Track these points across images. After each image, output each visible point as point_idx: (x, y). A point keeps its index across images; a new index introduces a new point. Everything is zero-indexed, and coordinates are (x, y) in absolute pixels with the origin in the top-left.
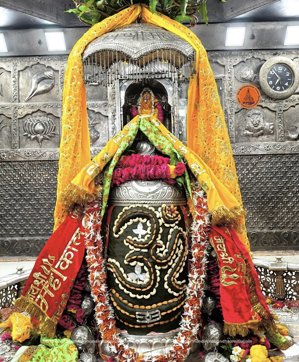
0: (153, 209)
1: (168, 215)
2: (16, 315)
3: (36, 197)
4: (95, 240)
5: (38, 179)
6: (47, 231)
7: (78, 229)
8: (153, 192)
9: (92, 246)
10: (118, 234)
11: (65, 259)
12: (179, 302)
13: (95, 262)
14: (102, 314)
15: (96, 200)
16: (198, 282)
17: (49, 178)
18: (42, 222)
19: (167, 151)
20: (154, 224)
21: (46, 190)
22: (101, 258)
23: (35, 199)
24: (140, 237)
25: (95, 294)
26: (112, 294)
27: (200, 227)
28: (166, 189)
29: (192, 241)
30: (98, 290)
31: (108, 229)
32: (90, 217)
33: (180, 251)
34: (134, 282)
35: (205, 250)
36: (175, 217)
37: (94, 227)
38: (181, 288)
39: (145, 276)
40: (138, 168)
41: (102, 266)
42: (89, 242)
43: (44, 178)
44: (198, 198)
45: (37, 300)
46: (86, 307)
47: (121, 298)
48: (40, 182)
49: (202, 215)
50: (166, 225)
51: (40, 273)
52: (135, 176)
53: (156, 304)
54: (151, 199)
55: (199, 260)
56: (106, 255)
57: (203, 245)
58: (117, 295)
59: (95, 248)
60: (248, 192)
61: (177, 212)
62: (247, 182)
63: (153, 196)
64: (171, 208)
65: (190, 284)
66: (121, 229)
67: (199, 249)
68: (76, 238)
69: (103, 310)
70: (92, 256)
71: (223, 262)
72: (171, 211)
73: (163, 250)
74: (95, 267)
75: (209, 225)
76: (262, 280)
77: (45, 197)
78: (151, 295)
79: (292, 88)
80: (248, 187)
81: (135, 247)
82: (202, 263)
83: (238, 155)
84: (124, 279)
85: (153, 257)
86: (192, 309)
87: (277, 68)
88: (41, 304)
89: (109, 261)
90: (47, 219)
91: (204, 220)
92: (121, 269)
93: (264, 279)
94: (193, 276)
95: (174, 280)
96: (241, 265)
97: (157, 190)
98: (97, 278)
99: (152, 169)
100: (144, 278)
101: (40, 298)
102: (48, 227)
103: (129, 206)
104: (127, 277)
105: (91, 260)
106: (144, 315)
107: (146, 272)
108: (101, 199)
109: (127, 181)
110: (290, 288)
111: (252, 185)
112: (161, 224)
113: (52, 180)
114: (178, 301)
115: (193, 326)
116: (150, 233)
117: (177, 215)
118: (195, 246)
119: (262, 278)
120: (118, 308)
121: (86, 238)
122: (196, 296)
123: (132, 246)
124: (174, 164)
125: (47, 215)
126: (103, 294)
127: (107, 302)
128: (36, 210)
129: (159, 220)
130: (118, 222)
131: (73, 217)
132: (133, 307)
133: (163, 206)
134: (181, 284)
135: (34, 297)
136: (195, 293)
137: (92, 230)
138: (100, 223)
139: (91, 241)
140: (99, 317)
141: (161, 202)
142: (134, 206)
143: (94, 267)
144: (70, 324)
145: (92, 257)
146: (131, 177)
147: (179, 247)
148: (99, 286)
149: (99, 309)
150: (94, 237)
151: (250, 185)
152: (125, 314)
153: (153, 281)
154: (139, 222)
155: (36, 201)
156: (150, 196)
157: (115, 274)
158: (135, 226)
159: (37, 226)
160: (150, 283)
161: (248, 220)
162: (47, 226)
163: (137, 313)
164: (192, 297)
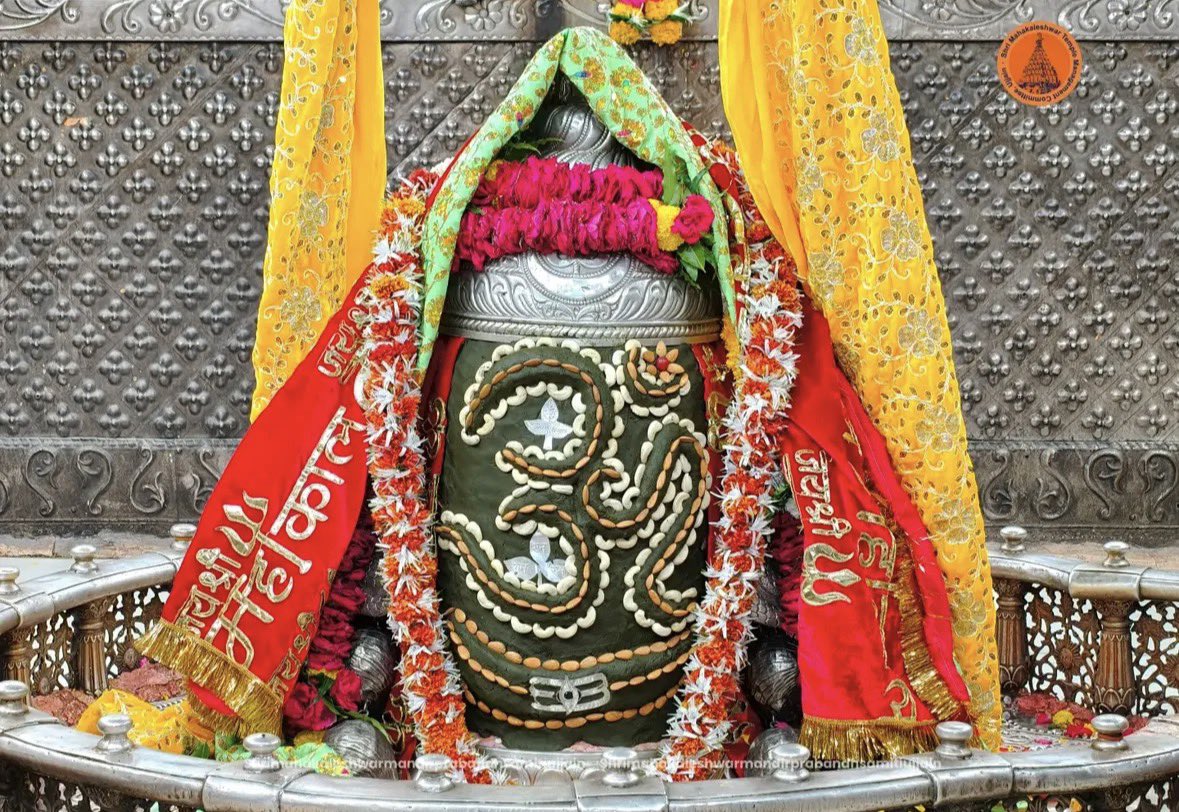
0: (596, 357)
1: (646, 376)
2: (117, 697)
3: (28, 234)
4: (400, 449)
5: (39, 138)
6: (87, 411)
7: (341, 412)
8: (599, 298)
9: (391, 467)
10: (475, 433)
11: (304, 508)
12: (669, 653)
13: (401, 518)
14: (424, 680)
15: (403, 315)
16: (732, 593)
17: (94, 133)
18: (65, 360)
19: (651, 152)
20: (597, 404)
21: (83, 200)
22: (420, 510)
23: (24, 240)
24: (548, 444)
25: (401, 618)
26: (455, 622)
27: (753, 419)
28: (644, 289)
29: (726, 462)
30: (410, 605)
31: (441, 414)
32: (383, 374)
33: (681, 494)
34: (527, 584)
35: (766, 494)
36: (667, 385)
37: (397, 408)
38: (678, 612)
39: (561, 569)
40: (546, 214)
41: (422, 534)
42: (379, 455)
43: (70, 136)
44: (756, 321)
45: (211, 634)
46: (366, 667)
47: (483, 636)
48: (51, 158)
49: (764, 380)
50: (638, 410)
51: (217, 551)
52: (537, 240)
53: (597, 657)
54: (588, 321)
55: (744, 524)
56: (435, 501)
57: (757, 477)
58: (472, 626)
59: (399, 475)
60: (1140, 243)
61: (677, 368)
62: (1144, 184)
63: (597, 312)
64: (658, 352)
65: (710, 600)
66: (486, 417)
67: (744, 488)
68: (334, 441)
69: (425, 667)
70: (390, 500)
71: (814, 531)
72: (655, 363)
73: (622, 491)
74: (401, 535)
75: (784, 414)
76: (1053, 640)
77: (78, 234)
78: (579, 628)
80: (1145, 216)
81: (533, 477)
82: (751, 535)
83: (1104, 42)
84: (493, 575)
85: (590, 510)
86: (707, 674)
88: (230, 645)
89: (444, 518)
90: (89, 350)
91: (767, 395)
92: (486, 546)
93: (1061, 637)
94: (717, 575)
95: (655, 586)
96: (878, 548)
97: (610, 292)
98: (408, 570)
99: (597, 219)
100: (561, 577)
101: (222, 628)
102: (92, 389)
103: (513, 344)
104: (506, 570)
105: (389, 512)
106: (556, 689)
107: (564, 556)
108: (418, 315)
109: (507, 254)
110: (1154, 668)
111: (1166, 203)
112: (618, 406)
113: (111, 149)
114: (666, 652)
115: (708, 724)
116: (582, 433)
117: (679, 376)
118: (734, 481)
119: (1053, 631)
120: (474, 665)
121: (370, 440)
122: (725, 636)
123: (521, 472)
124: (676, 198)
125: (89, 327)
126: (426, 620)
127: (438, 645)
128: (32, 300)
129: (615, 394)
130: (476, 394)
131: (321, 369)
132: (522, 664)
133: (631, 345)
134: (678, 600)
135: (203, 625)
136: (722, 625)
137: (391, 416)
138: (415, 394)
139: (387, 452)
140: (413, 688)
141: (624, 332)
142: (529, 342)
143: (397, 533)
144: (319, 714)
145: (390, 502)
146: (524, 241)
147: (678, 482)
148: (415, 593)
149: (414, 663)
150: (398, 438)
151: (1156, 205)
152: (496, 682)
153: (585, 584)
154: (545, 396)
155: (33, 252)
156: (585, 309)
157: (467, 561)
158: (533, 410)
159: (38, 382)
160: (579, 590)
161: (1131, 388)
162: (89, 383)
163: (533, 681)
164: (711, 638)
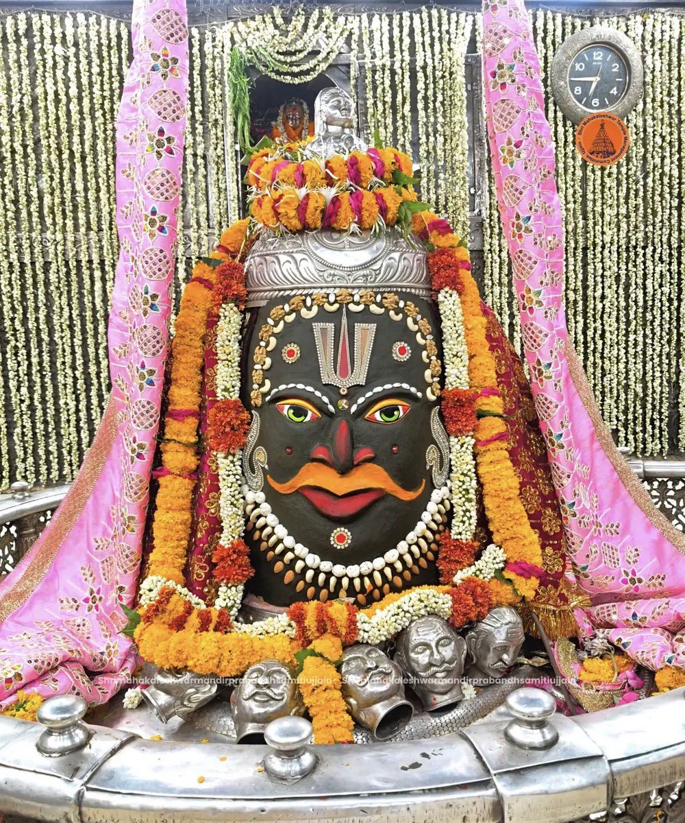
28: (397, 260)
79: (625, 100)
87: (591, 56)
